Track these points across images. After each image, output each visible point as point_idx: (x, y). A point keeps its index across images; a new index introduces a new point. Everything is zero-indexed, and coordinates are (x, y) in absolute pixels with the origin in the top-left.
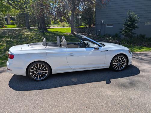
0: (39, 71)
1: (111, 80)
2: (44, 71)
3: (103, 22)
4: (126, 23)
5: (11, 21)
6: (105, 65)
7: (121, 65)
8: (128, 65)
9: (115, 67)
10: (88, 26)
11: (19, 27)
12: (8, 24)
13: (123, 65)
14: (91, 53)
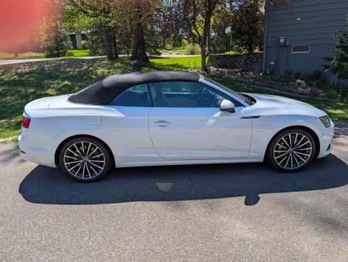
0: (86, 158)
1: (260, 195)
2: (96, 159)
3: (282, 41)
4: (342, 42)
5: (83, 42)
6: (251, 154)
7: (297, 157)
8: (319, 157)
9: (279, 160)
10: (245, 52)
11: (94, 53)
12: (75, 48)
13: (303, 156)
14: (211, 121)
